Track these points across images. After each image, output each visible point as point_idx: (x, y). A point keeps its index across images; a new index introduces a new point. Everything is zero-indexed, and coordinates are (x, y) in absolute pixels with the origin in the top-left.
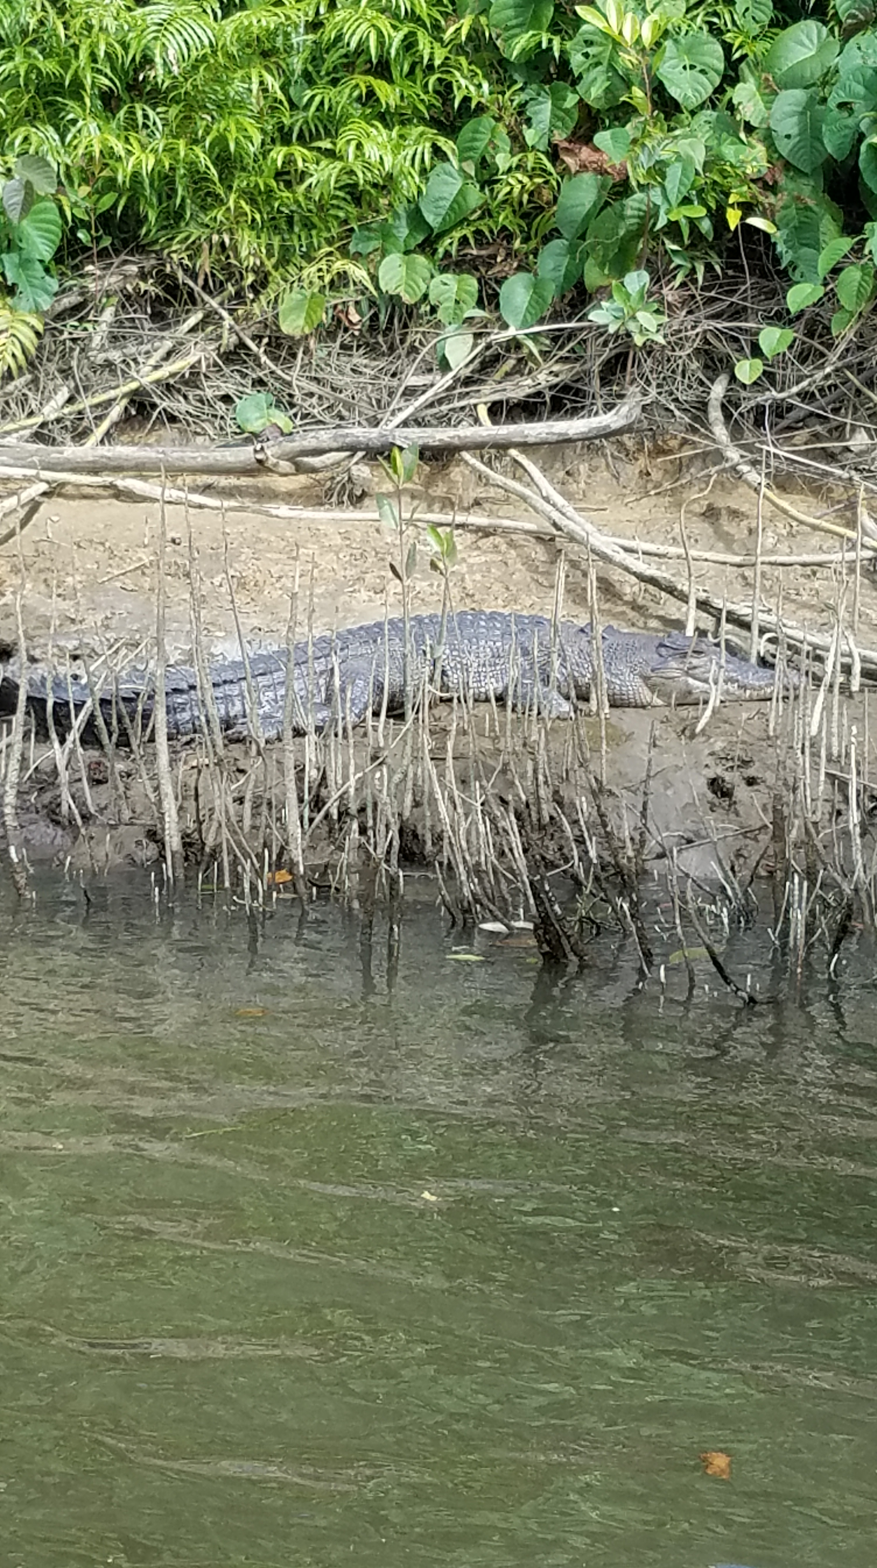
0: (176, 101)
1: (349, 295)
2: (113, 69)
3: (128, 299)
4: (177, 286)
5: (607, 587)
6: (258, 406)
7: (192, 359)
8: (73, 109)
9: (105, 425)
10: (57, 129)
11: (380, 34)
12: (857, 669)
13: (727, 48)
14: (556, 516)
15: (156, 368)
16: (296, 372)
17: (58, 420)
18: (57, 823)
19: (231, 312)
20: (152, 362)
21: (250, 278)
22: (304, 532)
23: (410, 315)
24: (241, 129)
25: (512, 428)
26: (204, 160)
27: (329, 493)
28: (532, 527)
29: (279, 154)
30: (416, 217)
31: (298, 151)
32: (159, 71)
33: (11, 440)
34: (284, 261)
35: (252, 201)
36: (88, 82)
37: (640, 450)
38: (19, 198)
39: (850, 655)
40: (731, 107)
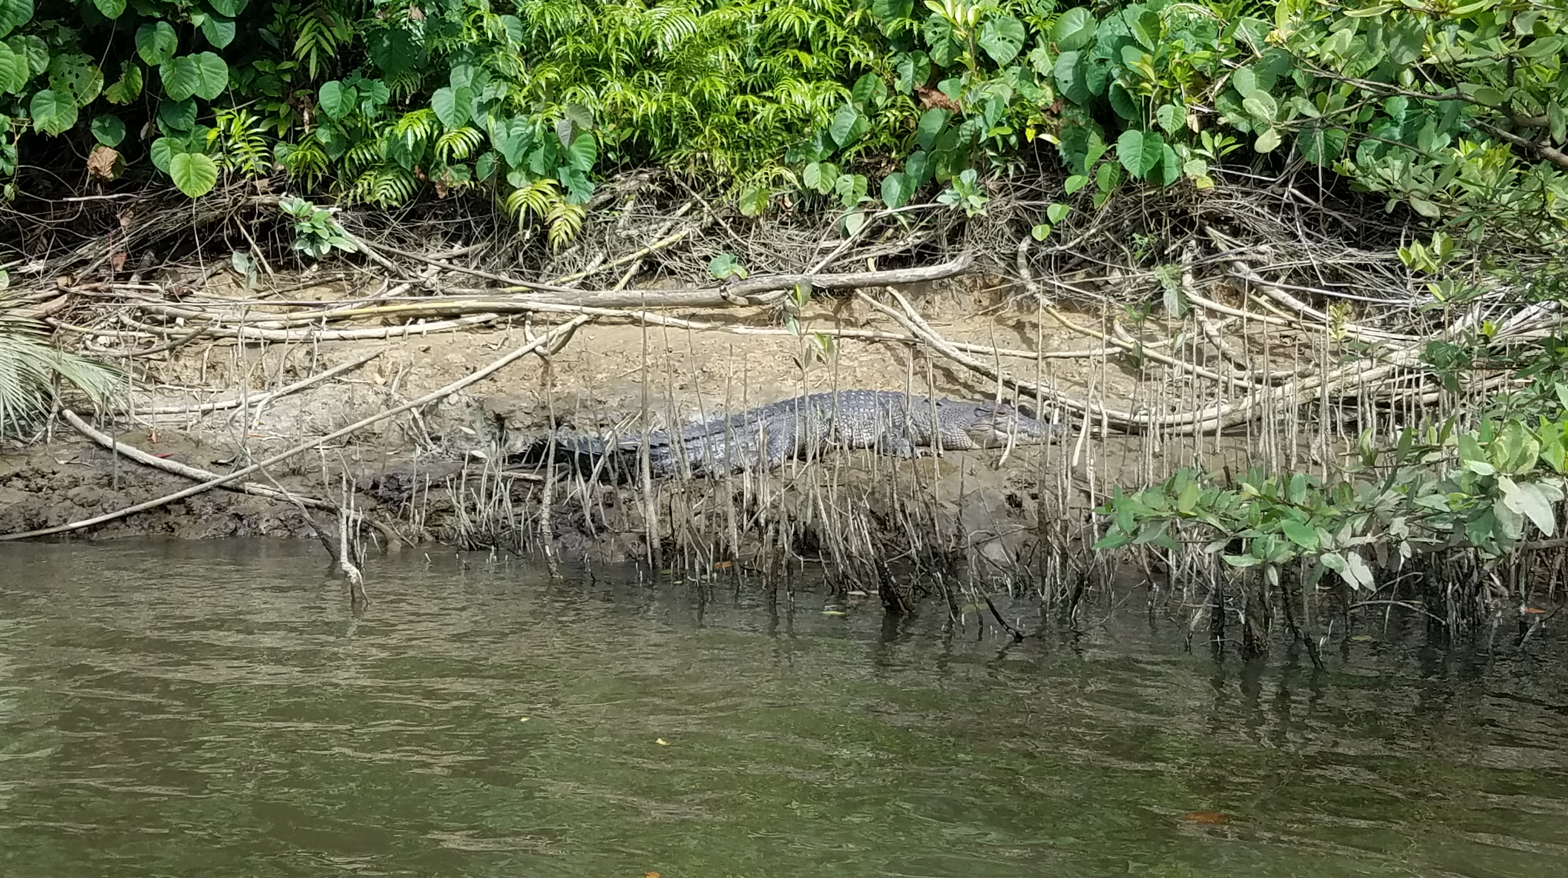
0: (670, 68)
1: (786, 190)
2: (631, 49)
3: (644, 196)
4: (674, 187)
5: (949, 375)
6: (724, 262)
7: (683, 233)
8: (605, 76)
9: (627, 277)
10: (593, 86)
11: (802, 23)
12: (1105, 423)
13: (1027, 26)
14: (915, 328)
15: (660, 239)
16: (750, 241)
17: (597, 274)
18: (583, 532)
19: (709, 201)
20: (658, 235)
21: (722, 180)
22: (754, 343)
23: (825, 201)
24: (713, 85)
25: (889, 272)
26: (689, 106)
27: (771, 319)
28: (902, 337)
29: (738, 100)
30: (828, 140)
31: (751, 98)
32: (659, 50)
33: (565, 288)
34: (743, 168)
35: (722, 131)
36: (614, 57)
37: (975, 286)
38: (569, 132)
39: (1101, 414)
40: (1030, 64)
